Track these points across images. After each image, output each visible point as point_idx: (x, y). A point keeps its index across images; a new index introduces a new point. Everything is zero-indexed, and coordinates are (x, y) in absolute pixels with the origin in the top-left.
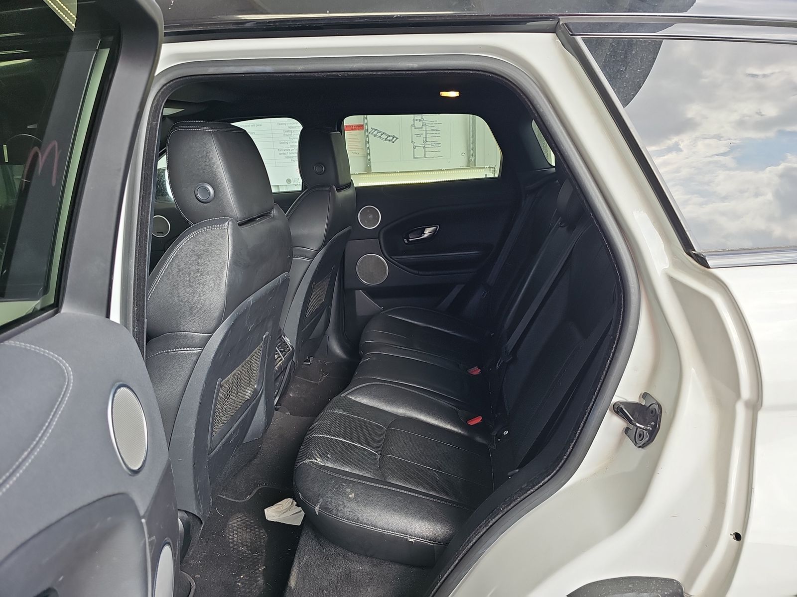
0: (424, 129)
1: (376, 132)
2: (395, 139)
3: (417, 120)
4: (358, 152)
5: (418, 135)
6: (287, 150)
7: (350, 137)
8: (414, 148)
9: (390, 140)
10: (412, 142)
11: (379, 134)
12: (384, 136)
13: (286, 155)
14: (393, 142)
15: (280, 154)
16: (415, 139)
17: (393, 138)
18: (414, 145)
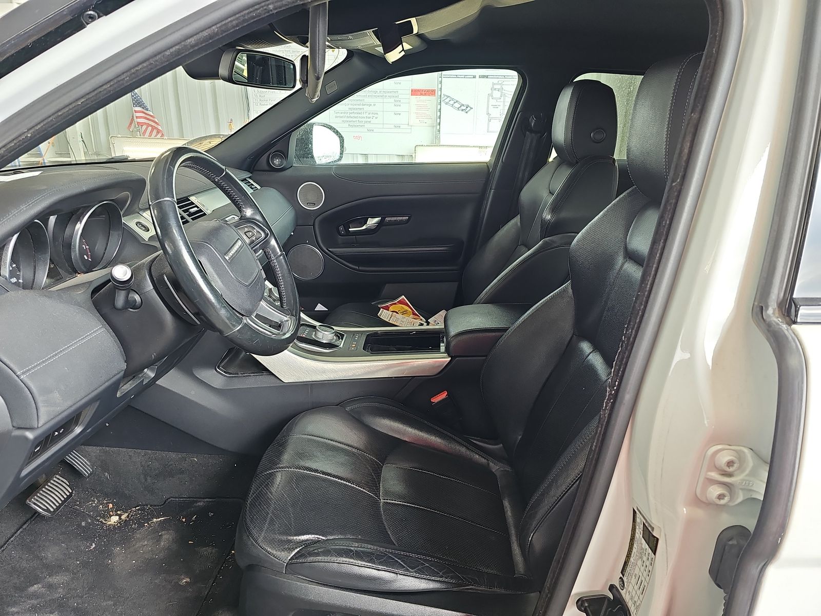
0: (502, 100)
1: (448, 99)
2: (469, 108)
3: (495, 89)
4: (425, 120)
5: (495, 107)
6: (345, 113)
7: (418, 103)
8: (489, 121)
9: (462, 110)
10: (488, 114)
11: (452, 102)
12: (457, 105)
13: (342, 119)
14: (466, 112)
15: (336, 117)
16: (491, 110)
17: (467, 107)
18: (489, 117)
